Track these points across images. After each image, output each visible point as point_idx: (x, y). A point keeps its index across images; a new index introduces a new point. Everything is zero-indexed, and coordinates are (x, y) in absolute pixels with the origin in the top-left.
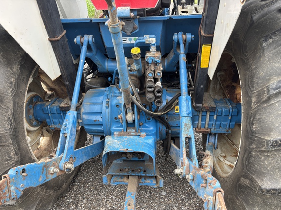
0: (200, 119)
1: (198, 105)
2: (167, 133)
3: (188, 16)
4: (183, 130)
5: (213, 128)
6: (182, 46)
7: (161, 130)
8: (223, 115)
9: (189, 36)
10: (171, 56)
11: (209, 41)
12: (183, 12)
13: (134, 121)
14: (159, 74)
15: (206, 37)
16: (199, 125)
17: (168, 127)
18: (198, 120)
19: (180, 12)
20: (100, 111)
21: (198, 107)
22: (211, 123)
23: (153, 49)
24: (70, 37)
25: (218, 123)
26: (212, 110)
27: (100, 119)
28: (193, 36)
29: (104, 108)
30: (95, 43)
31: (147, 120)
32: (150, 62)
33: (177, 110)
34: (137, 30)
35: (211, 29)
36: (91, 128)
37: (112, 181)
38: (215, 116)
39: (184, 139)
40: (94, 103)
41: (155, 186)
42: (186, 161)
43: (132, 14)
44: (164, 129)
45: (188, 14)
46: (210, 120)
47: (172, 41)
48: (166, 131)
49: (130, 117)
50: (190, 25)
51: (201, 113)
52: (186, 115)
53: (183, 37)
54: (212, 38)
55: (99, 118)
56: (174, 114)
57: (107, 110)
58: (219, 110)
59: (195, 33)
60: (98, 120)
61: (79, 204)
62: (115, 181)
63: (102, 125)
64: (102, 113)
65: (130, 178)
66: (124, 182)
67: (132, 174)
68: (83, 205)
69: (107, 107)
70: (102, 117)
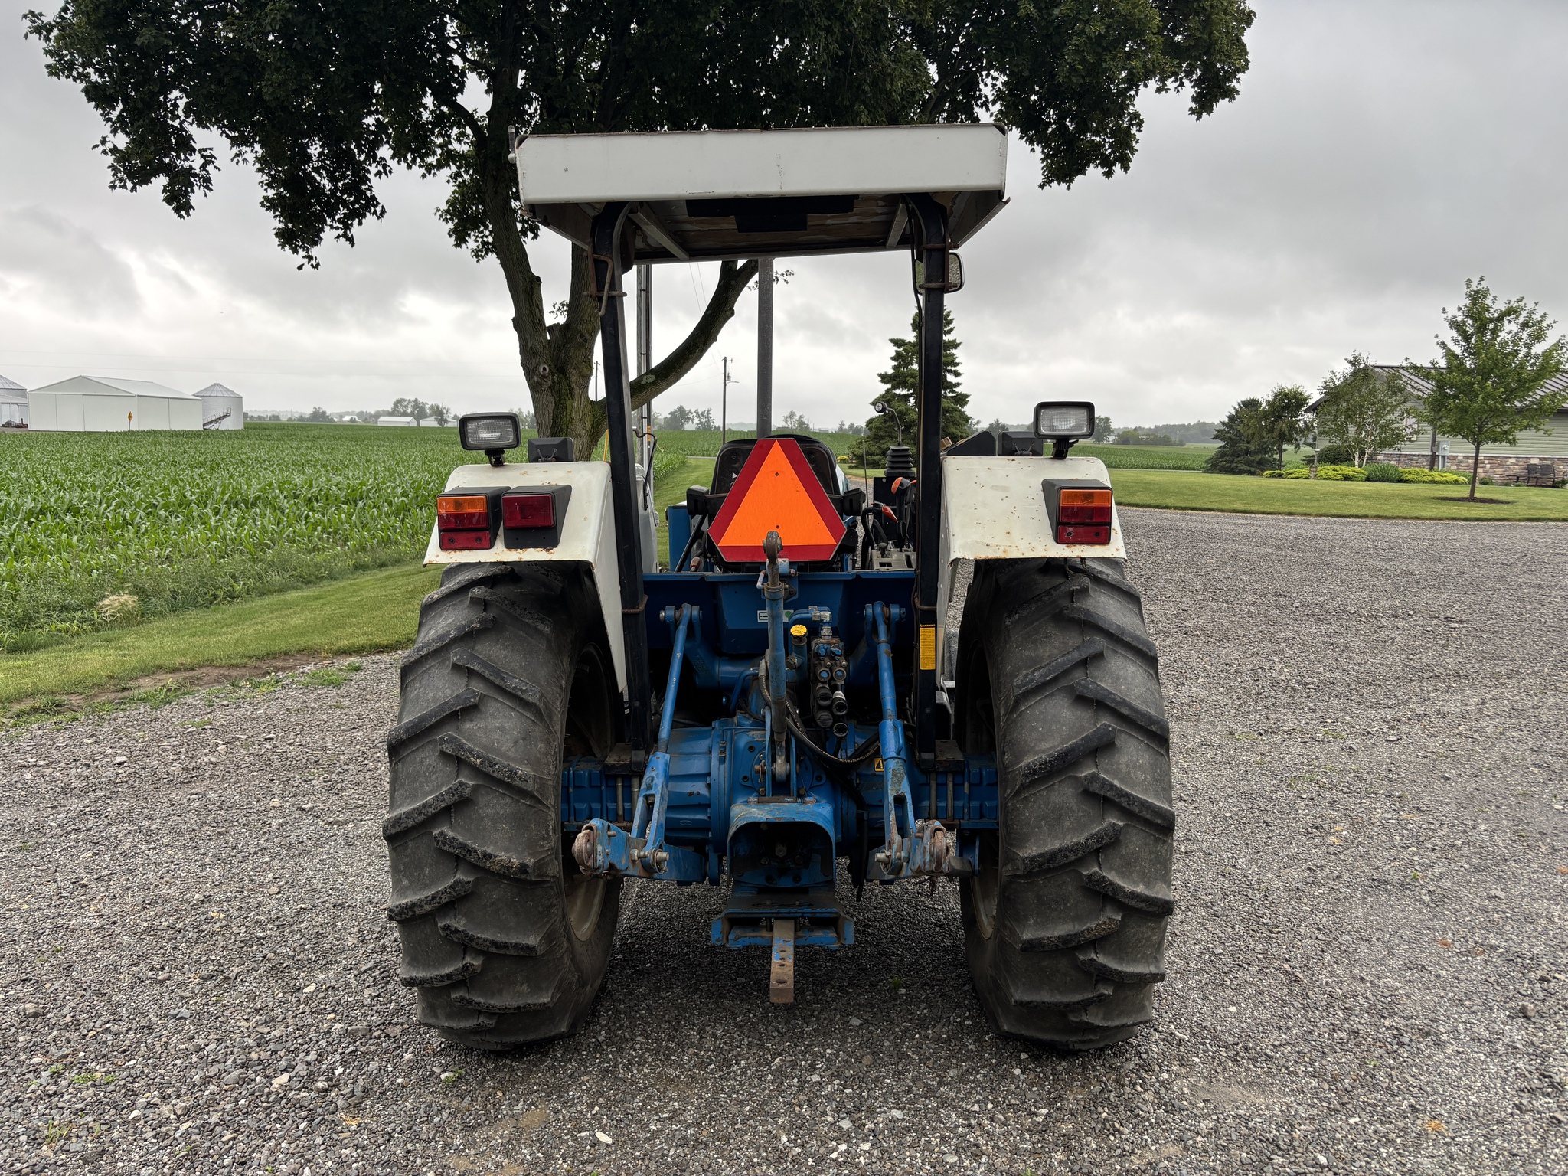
0: (933, 793)
1: (926, 756)
2: (860, 818)
3: (890, 573)
4: (890, 783)
5: (966, 817)
6: (882, 629)
7: (844, 812)
8: (985, 783)
9: (895, 610)
10: (863, 650)
11: (931, 618)
12: (882, 565)
13: (788, 776)
14: (839, 674)
15: (924, 611)
16: (933, 809)
17: (861, 804)
18: (929, 799)
19: (876, 566)
20: (703, 771)
21: (925, 761)
22: (960, 804)
23: (826, 631)
24: (653, 609)
25: (975, 804)
26: (958, 770)
27: (704, 791)
28: (903, 610)
29: (715, 762)
30: (703, 621)
31: (816, 783)
32: (822, 652)
33: (879, 767)
34: (796, 597)
35: (931, 597)
36: (678, 816)
37: (732, 936)
38: (966, 785)
39: (891, 799)
40: (690, 755)
41: (835, 946)
42: (897, 838)
43: (793, 571)
44: (853, 809)
45: (891, 569)
46: (955, 798)
47: (863, 618)
48: (858, 814)
49: (780, 766)
50: (891, 588)
51: (933, 776)
52: (895, 755)
53: (883, 611)
54: (934, 613)
55: (700, 787)
56: (874, 774)
57: (722, 767)
58: (975, 770)
59: (906, 603)
60: (698, 793)
61: (626, 1046)
62: (740, 937)
63: (708, 806)
64: (709, 774)
65: (776, 924)
66: (762, 937)
67: (782, 910)
68: (638, 1046)
69: (722, 761)
70: (709, 786)
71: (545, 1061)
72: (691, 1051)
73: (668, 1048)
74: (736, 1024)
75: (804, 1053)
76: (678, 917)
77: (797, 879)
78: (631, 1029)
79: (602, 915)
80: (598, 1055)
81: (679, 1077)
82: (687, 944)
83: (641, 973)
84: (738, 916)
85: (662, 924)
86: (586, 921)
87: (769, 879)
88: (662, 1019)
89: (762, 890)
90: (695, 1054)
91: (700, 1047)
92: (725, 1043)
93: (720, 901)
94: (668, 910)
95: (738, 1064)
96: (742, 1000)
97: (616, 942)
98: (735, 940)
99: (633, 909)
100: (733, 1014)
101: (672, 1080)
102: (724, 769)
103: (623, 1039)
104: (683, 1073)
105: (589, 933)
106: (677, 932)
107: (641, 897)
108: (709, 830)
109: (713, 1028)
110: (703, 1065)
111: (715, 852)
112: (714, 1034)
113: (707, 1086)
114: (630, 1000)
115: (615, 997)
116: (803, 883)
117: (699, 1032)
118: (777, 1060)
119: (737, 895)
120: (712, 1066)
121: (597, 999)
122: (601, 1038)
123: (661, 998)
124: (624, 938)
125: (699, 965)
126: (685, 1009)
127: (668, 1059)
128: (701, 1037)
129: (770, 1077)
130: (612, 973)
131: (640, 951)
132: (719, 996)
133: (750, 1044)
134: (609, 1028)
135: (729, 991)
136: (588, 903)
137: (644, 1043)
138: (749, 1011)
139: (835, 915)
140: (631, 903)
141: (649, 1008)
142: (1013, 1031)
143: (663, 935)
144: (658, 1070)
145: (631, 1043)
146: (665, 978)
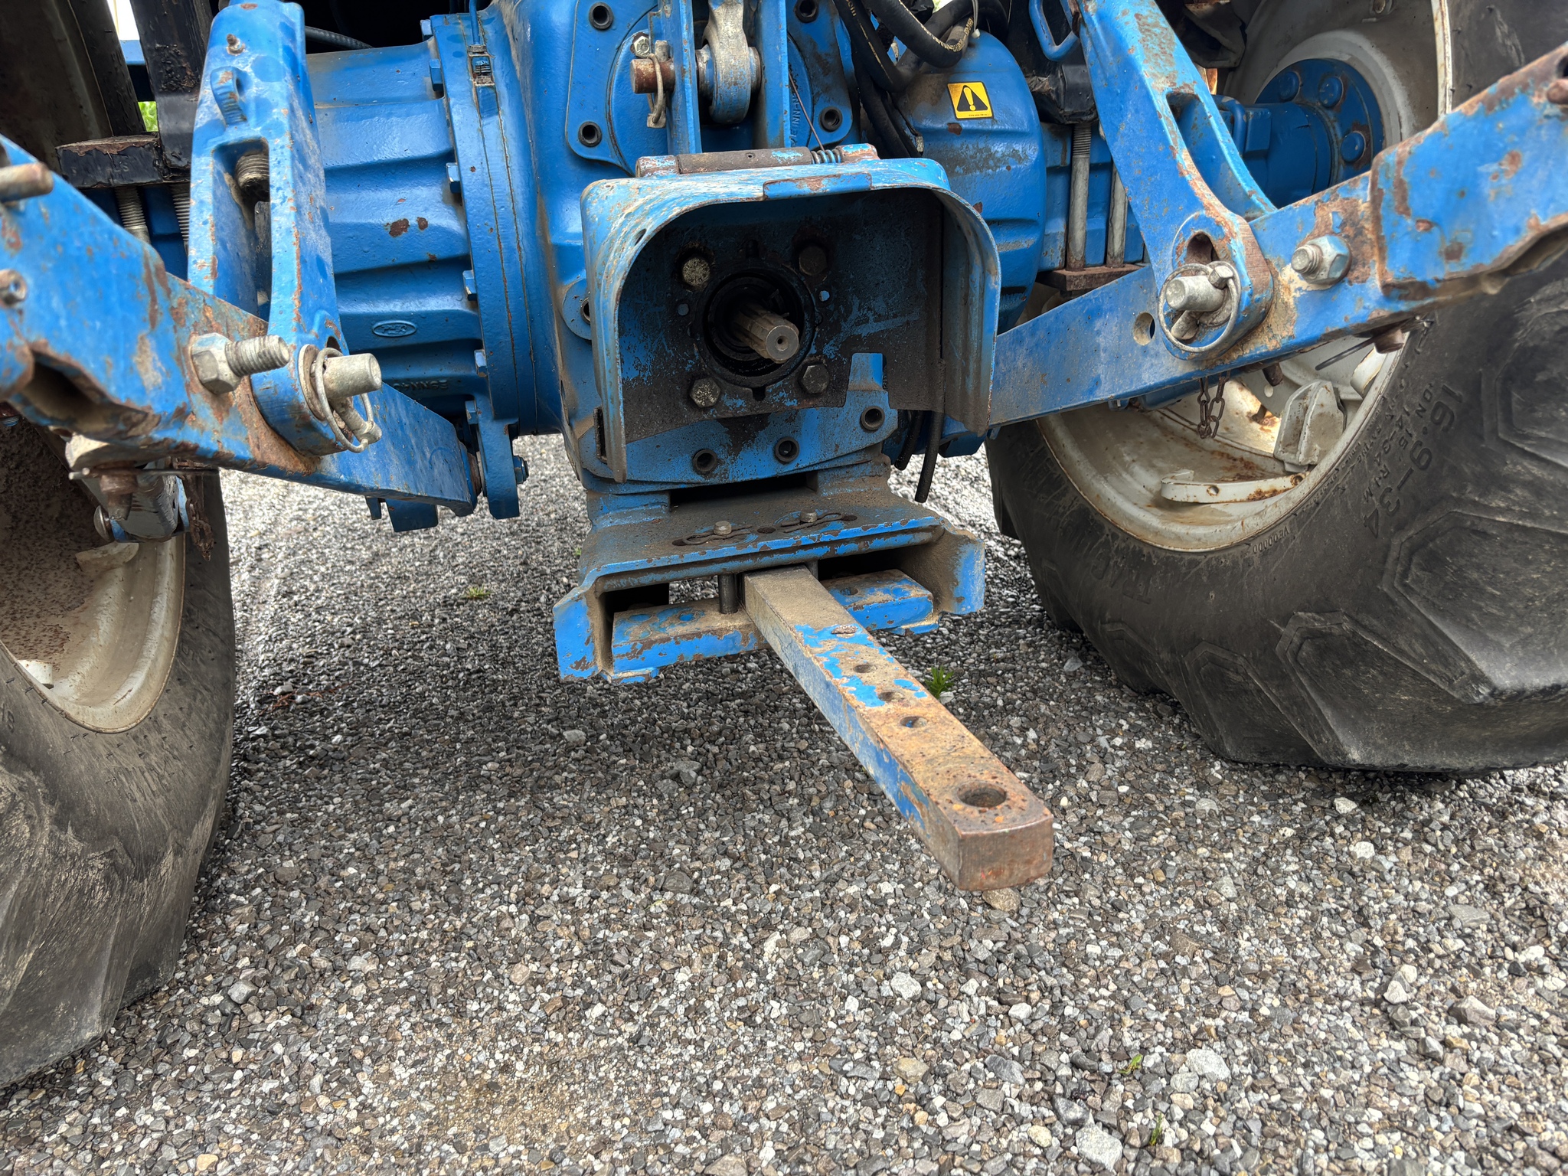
18: (1069, 211)
20: (428, 147)
27: (444, 219)
29: (463, 114)
36: (367, 309)
37: (619, 645)
40: (372, 102)
41: (930, 623)
55: (424, 204)
56: (957, 129)
57: (491, 125)
60: (423, 224)
61: (321, 997)
62: (648, 644)
63: (463, 262)
64: (450, 156)
65: (759, 586)
66: (716, 633)
67: (774, 543)
68: (359, 990)
69: (487, 105)
70: (456, 194)
71: (59, 1113)
72: (520, 973)
73: (450, 978)
74: (609, 854)
75: (829, 905)
76: (380, 621)
77: (787, 449)
78: (325, 934)
79: (185, 645)
80: (237, 1055)
81: (506, 1068)
82: (419, 675)
83: (323, 761)
84: (635, 582)
85: (347, 640)
86: (134, 667)
87: (704, 460)
88: (408, 886)
89: (681, 498)
90: (536, 981)
91: (539, 950)
92: (606, 921)
93: (463, 579)
94: (354, 611)
95: (667, 982)
96: (600, 787)
97: (246, 694)
98: (635, 653)
99: (274, 620)
100: (591, 827)
101: (493, 1086)
102: (502, 128)
103: (308, 977)
104: (516, 1051)
105: (148, 699)
106: (387, 653)
107: (289, 594)
108: (478, 345)
109: (554, 883)
110: (569, 1013)
111: (498, 416)
112: (566, 901)
113: (603, 1083)
114: (308, 840)
115: (264, 840)
116: (803, 462)
117: (521, 901)
118: (770, 946)
119: (605, 523)
120: (598, 1010)
121: (216, 856)
122: (240, 991)
123: (389, 819)
124: (264, 684)
125: (461, 717)
126: (460, 841)
127: (459, 1013)
128: (535, 920)
129: (777, 1010)
130: (247, 773)
131: (309, 709)
132: (539, 787)
133: (674, 909)
134: (261, 942)
135: (558, 768)
136: (136, 617)
137: (377, 976)
138: (627, 810)
139: (925, 537)
140: (269, 610)
141: (364, 855)
142: (1377, 760)
143: (357, 664)
144: (440, 1060)
145: (336, 985)
146: (385, 763)
